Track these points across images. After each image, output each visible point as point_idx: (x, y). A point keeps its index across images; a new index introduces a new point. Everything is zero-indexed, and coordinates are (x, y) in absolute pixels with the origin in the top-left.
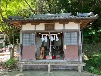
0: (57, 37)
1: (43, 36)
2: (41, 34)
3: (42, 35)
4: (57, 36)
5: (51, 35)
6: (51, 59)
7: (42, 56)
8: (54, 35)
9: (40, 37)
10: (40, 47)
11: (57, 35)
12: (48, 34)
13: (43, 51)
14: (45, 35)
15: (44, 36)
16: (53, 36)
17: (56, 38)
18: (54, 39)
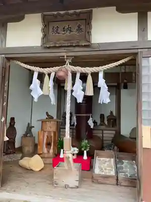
0: (102, 83)
1: (36, 75)
2: (29, 67)
4: (101, 75)
5: (74, 74)
8: (88, 70)
14: (46, 71)
15: (41, 77)
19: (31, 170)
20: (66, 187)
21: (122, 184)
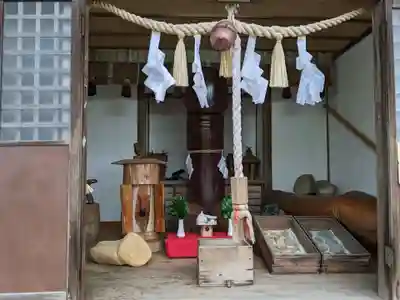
3: (146, 33)
4: (302, 44)
5: (244, 38)
6: (250, 275)
7: (141, 240)
9: (119, 88)
10: (126, 164)
11: (310, 37)
12: (208, 26)
13: (149, 192)
14: (180, 30)
16: (265, 46)
17: (294, 75)
18: (280, 79)
19: (127, 265)
20: (227, 284)
21: (329, 269)
